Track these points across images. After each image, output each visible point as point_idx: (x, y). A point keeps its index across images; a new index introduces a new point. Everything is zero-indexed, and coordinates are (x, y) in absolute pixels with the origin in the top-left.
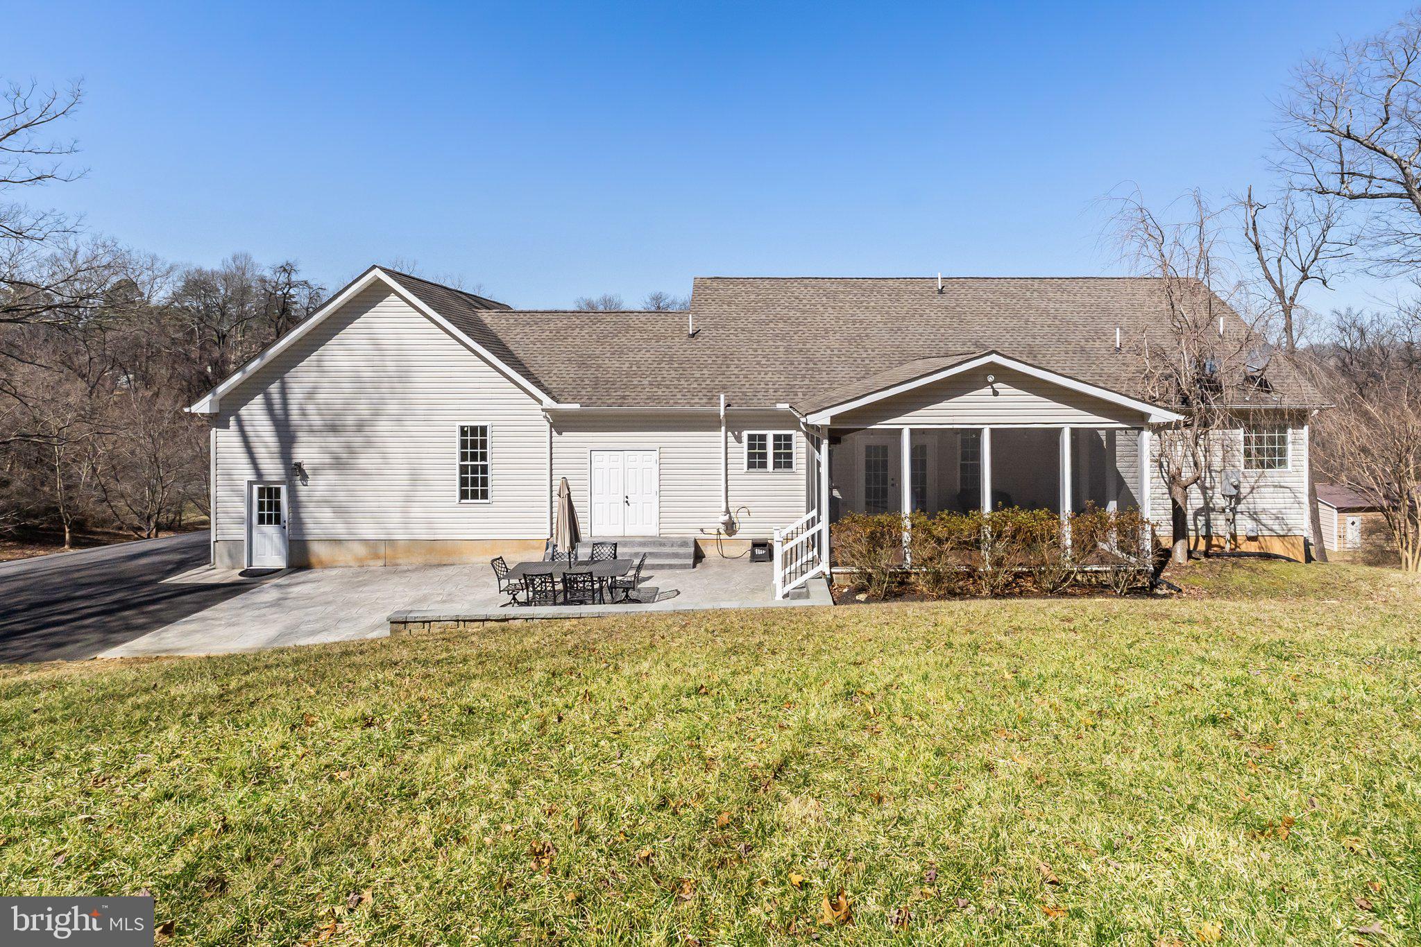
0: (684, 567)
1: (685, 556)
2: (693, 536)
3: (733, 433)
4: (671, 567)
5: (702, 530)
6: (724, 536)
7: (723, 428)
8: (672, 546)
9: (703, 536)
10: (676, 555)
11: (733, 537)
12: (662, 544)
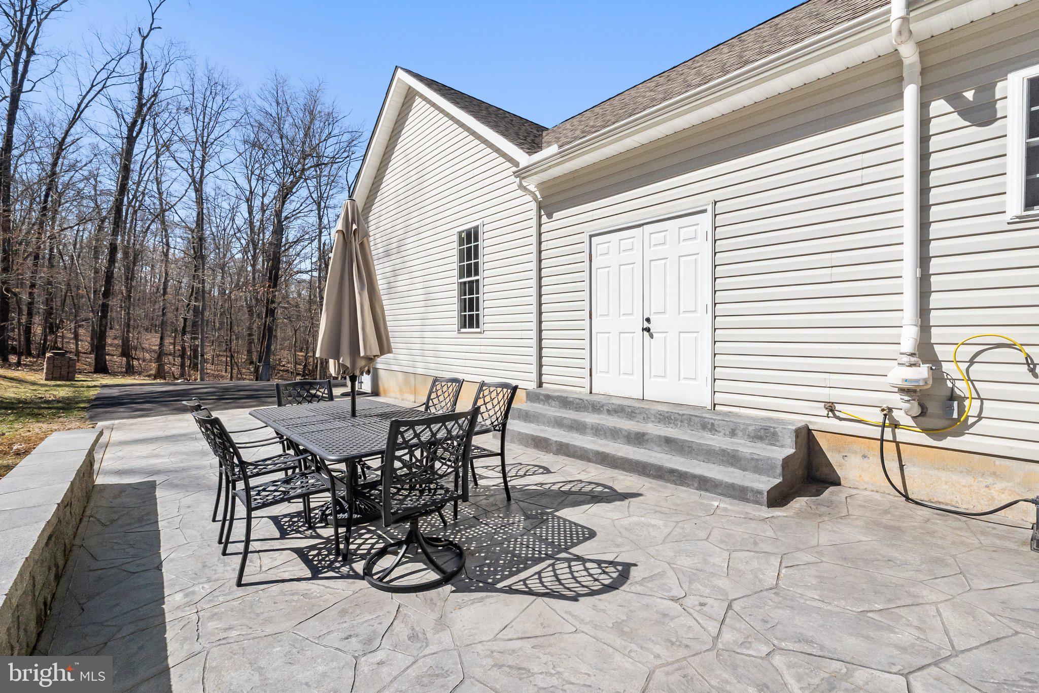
0: (740, 494)
1: (757, 466)
2: (800, 421)
3: (955, 99)
4: (704, 484)
5: (831, 408)
6: (910, 435)
7: (910, 93)
8: (733, 433)
9: (832, 424)
10: (732, 459)
11: (949, 442)
12: (708, 427)
